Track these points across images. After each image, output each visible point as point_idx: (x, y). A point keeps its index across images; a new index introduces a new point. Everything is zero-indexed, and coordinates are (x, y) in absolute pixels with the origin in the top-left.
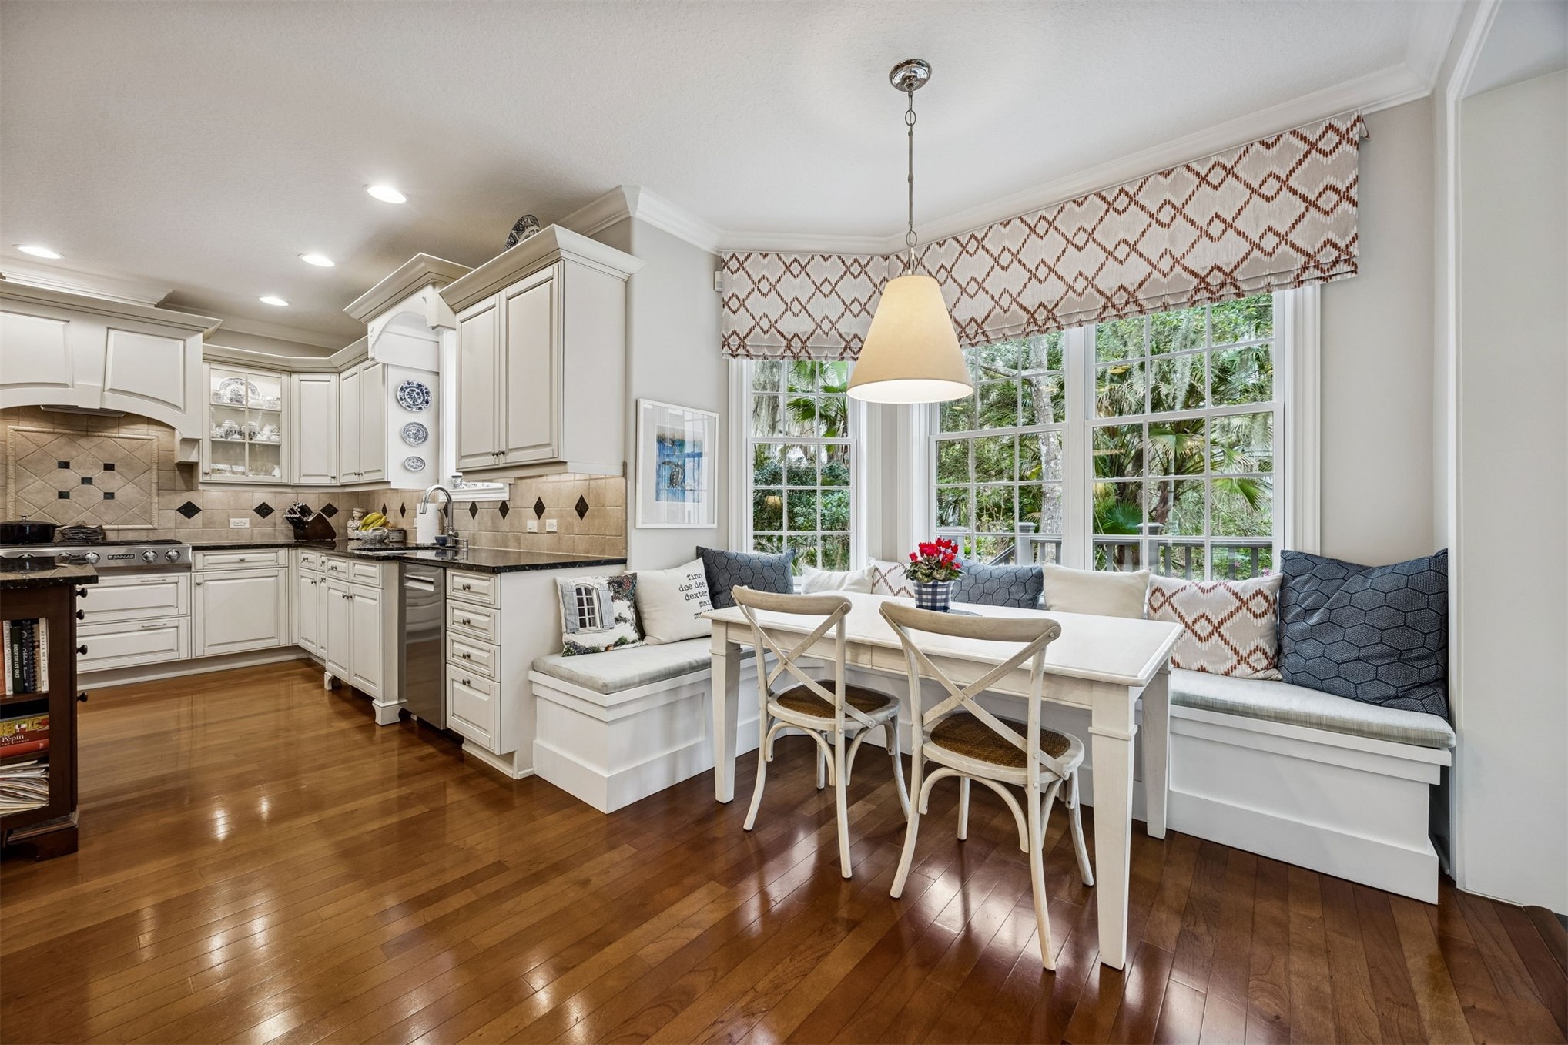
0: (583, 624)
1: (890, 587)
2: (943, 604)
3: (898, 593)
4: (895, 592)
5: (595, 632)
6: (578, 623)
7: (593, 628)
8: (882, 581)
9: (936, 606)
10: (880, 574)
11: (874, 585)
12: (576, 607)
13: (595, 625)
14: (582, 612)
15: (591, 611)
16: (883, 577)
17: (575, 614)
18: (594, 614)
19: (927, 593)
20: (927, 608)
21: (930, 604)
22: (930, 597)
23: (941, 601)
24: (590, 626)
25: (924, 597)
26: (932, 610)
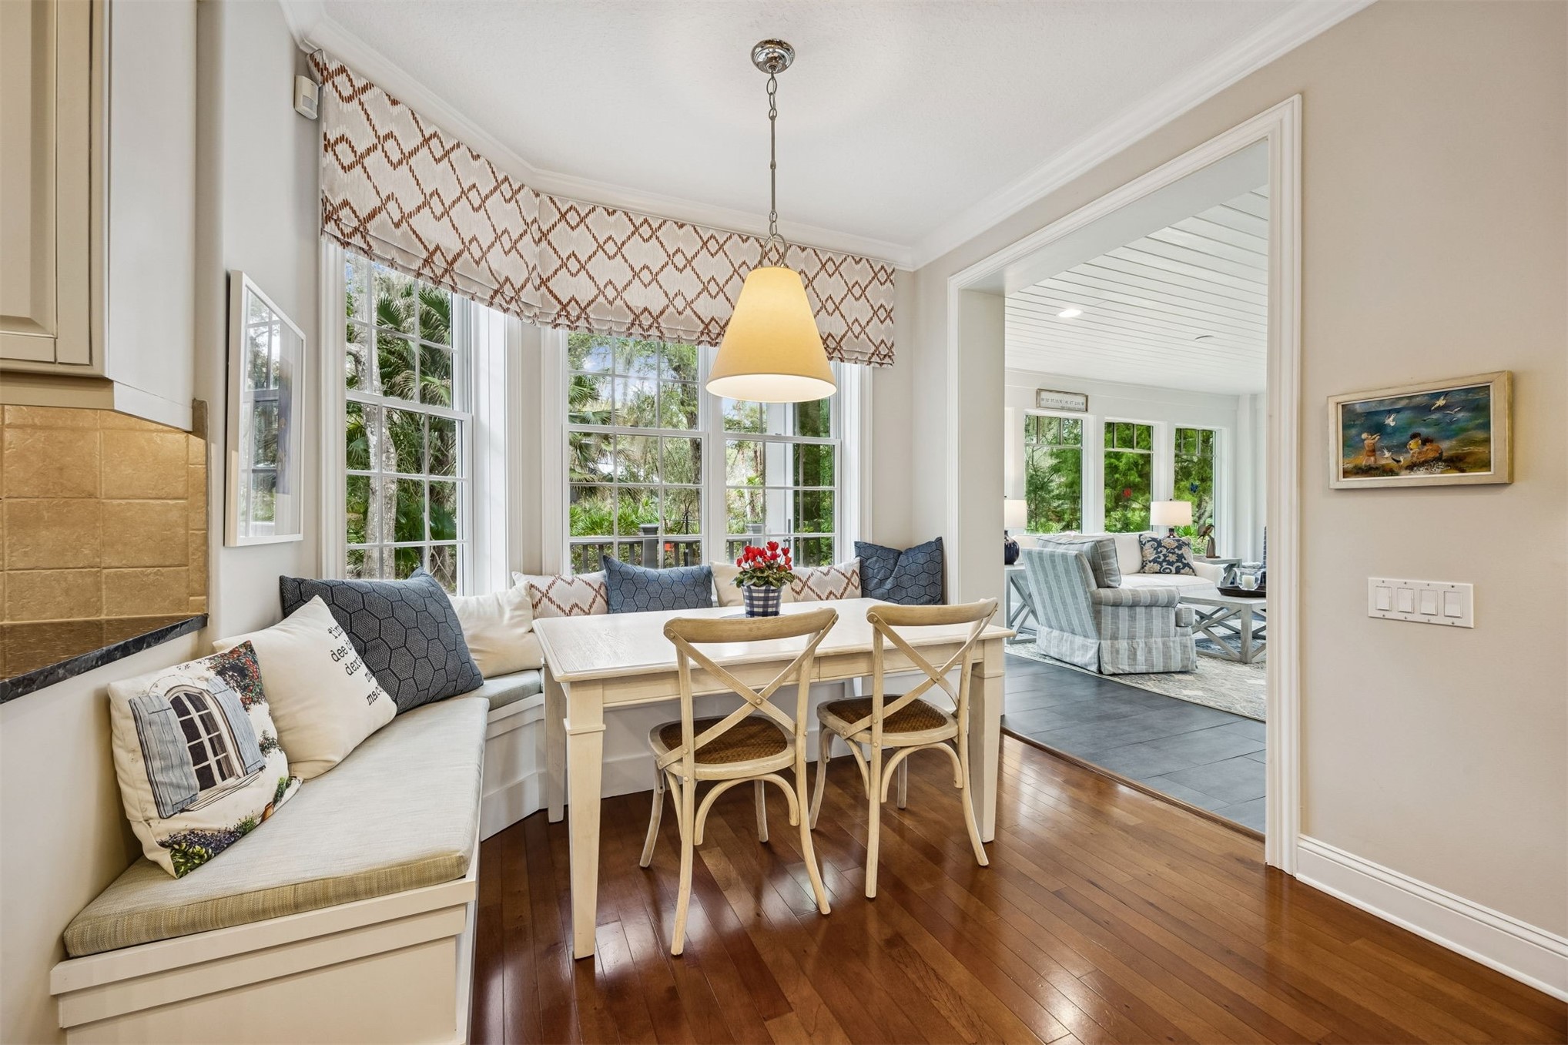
0: (206, 780)
1: (559, 607)
2: (774, 609)
3: (570, 611)
4: (567, 611)
5: (236, 788)
6: (195, 782)
7: (231, 781)
8: (545, 600)
9: (767, 612)
10: (540, 592)
11: (535, 606)
12: (183, 744)
13: (232, 774)
14: (198, 754)
15: (218, 744)
16: (546, 595)
17: (182, 763)
18: (224, 750)
19: (759, 599)
20: (758, 614)
21: (761, 610)
22: (761, 603)
23: (772, 606)
24: (224, 778)
25: (756, 602)
26: (763, 616)
